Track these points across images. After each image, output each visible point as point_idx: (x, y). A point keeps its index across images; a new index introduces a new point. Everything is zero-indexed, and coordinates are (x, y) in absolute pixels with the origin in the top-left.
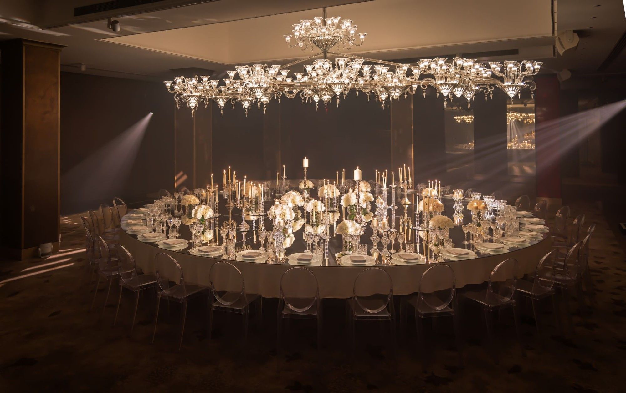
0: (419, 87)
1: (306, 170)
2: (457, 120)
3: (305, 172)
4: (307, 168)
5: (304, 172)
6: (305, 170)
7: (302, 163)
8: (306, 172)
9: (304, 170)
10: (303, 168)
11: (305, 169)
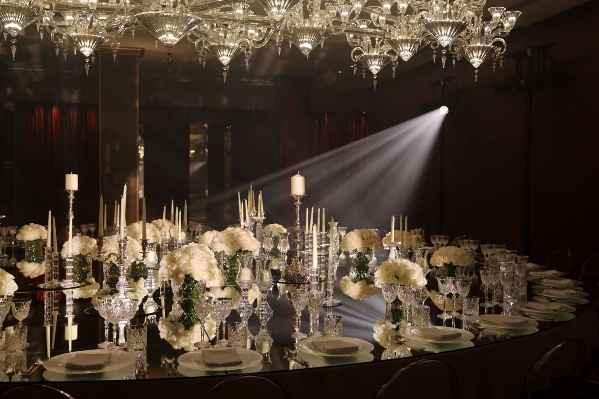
1: (74, 197)
3: (71, 202)
4: (76, 193)
5: (69, 200)
6: (72, 196)
7: (63, 182)
8: (73, 200)
9: (69, 197)
10: (67, 193)
11: (72, 194)
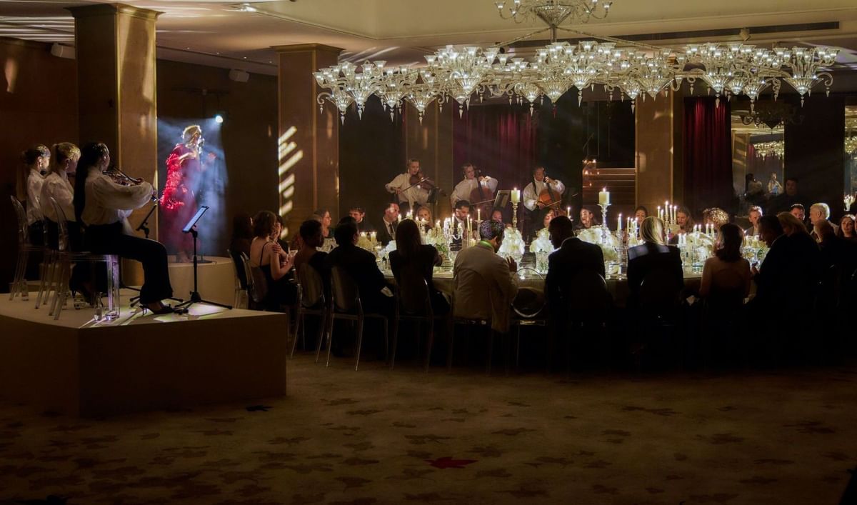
0: (685, 80)
2: (760, 152)
